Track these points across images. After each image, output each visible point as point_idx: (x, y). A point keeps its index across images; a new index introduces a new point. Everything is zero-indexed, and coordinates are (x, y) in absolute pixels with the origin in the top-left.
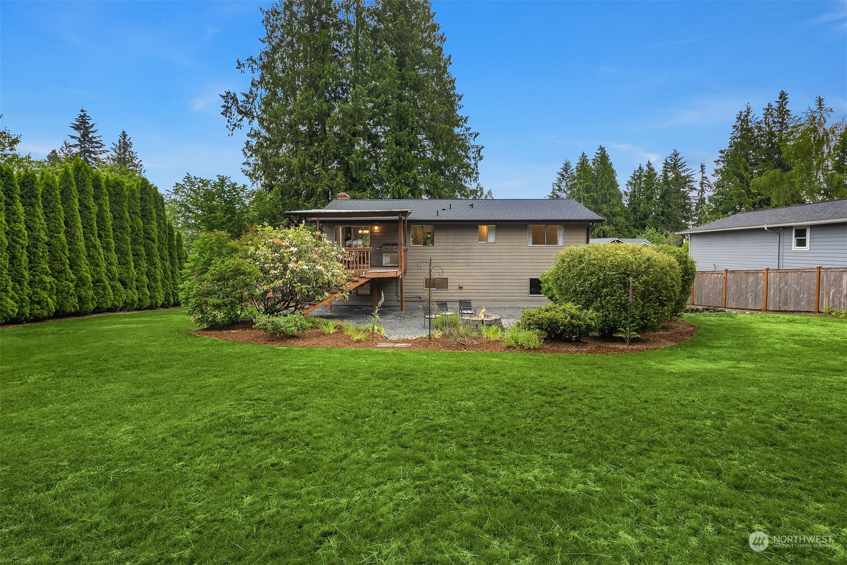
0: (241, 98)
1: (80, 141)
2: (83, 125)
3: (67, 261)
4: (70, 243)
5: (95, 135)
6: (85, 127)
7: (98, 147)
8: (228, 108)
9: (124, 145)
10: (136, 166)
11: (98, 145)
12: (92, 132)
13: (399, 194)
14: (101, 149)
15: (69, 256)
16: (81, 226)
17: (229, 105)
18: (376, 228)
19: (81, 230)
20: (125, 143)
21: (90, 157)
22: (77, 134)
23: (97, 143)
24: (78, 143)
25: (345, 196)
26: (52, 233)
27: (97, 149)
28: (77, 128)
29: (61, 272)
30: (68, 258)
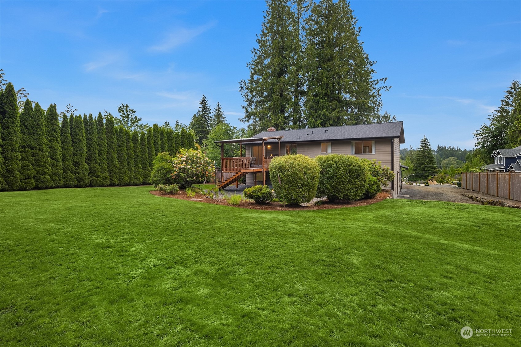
0: (247, 82)
1: (202, 109)
2: (203, 102)
3: (148, 164)
4: (149, 157)
5: (208, 106)
6: (204, 102)
7: (209, 111)
8: (242, 87)
9: (219, 109)
10: (223, 118)
11: (209, 110)
12: (207, 104)
13: (314, 125)
14: (210, 112)
15: (149, 161)
16: (154, 150)
17: (243, 86)
18: (269, 146)
19: (154, 152)
20: (219, 108)
21: (206, 116)
22: (201, 106)
23: (208, 109)
24: (202, 110)
25: (272, 129)
26: (143, 153)
27: (209, 112)
28: (201, 103)
29: (146, 168)
30: (149, 163)
